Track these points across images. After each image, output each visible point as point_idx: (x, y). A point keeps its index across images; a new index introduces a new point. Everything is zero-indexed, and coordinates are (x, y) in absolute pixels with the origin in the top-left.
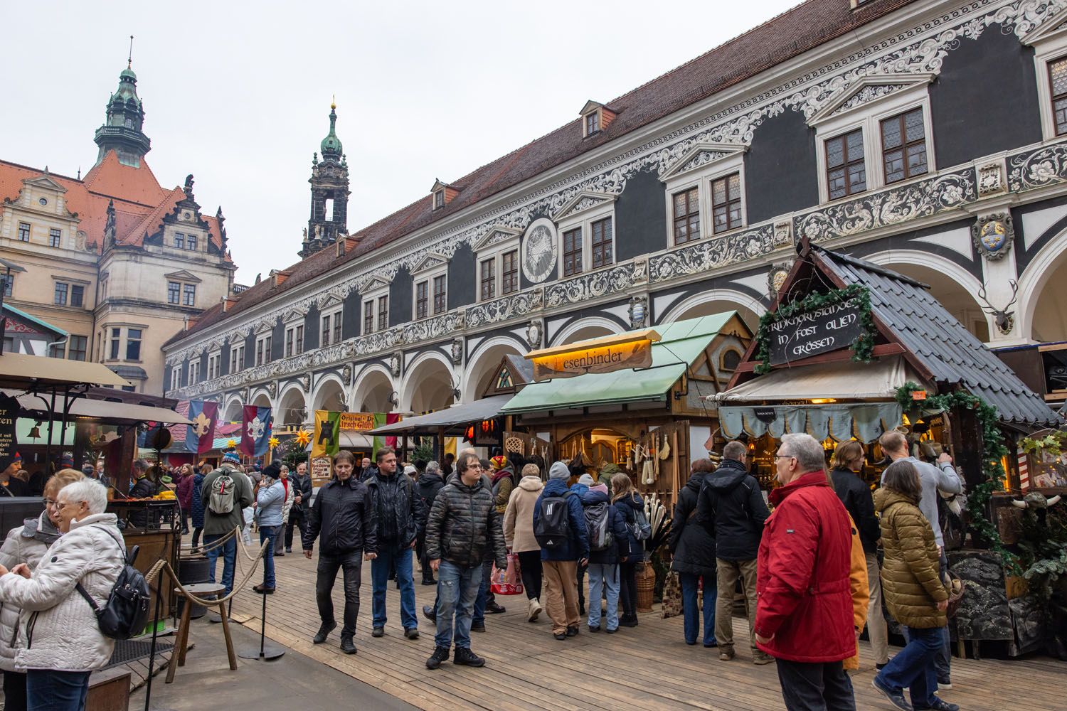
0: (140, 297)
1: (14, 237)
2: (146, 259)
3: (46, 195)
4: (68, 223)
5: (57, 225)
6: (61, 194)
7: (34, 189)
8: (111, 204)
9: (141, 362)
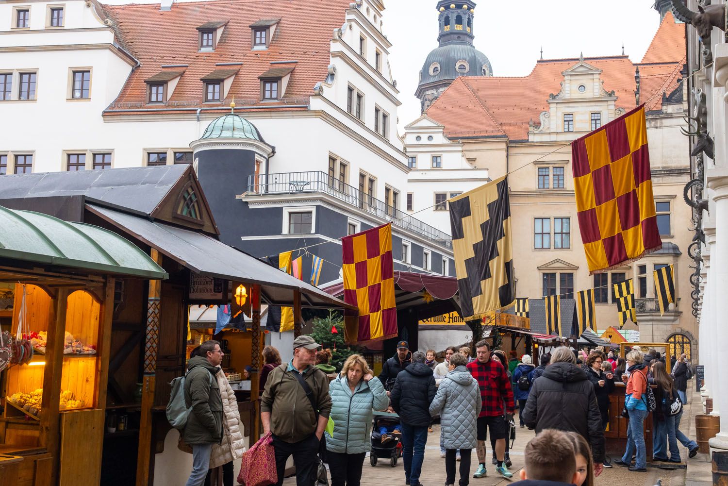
0: (664, 165)
1: (561, 130)
2: (666, 122)
3: (584, 80)
4: (605, 104)
5: (595, 108)
6: (597, 76)
7: (573, 78)
8: (637, 72)
9: (672, 237)
